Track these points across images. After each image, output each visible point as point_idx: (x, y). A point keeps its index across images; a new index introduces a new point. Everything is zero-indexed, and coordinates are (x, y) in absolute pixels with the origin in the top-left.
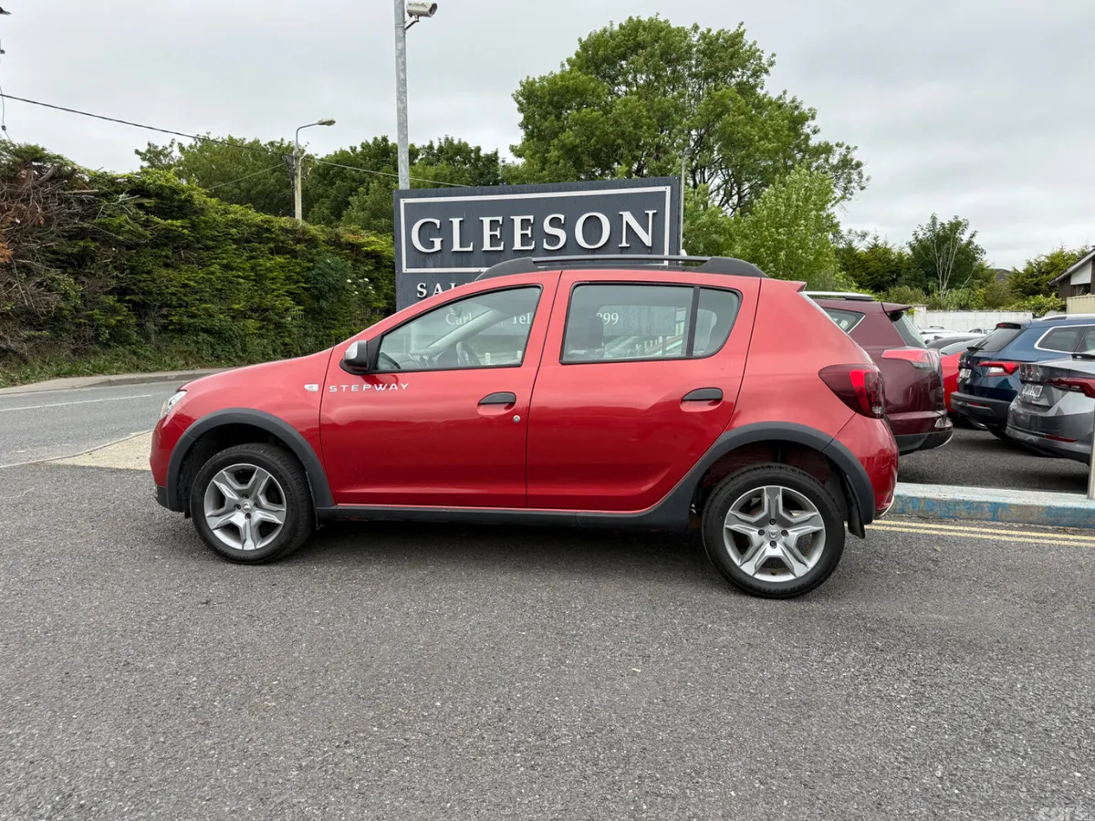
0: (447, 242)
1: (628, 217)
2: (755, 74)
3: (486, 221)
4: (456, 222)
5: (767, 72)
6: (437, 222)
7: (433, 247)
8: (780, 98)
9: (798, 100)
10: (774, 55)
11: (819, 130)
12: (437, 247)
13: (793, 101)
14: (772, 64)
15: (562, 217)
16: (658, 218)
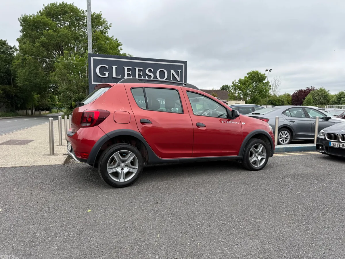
0: (111, 74)
1: (173, 71)
2: (105, 28)
3: (126, 68)
4: (114, 67)
5: (109, 28)
6: (107, 67)
7: (105, 75)
8: (112, 38)
9: (118, 39)
10: (111, 24)
11: (122, 49)
12: (107, 75)
13: (116, 39)
14: (110, 26)
15: (152, 69)
16: (181, 72)
